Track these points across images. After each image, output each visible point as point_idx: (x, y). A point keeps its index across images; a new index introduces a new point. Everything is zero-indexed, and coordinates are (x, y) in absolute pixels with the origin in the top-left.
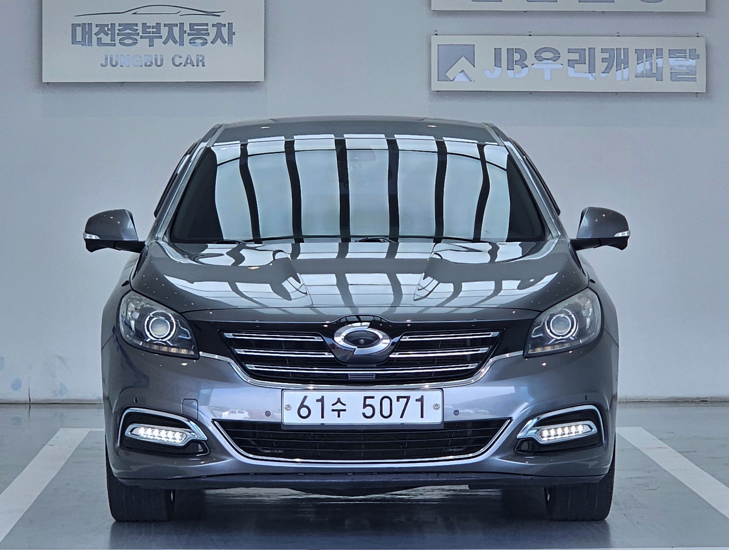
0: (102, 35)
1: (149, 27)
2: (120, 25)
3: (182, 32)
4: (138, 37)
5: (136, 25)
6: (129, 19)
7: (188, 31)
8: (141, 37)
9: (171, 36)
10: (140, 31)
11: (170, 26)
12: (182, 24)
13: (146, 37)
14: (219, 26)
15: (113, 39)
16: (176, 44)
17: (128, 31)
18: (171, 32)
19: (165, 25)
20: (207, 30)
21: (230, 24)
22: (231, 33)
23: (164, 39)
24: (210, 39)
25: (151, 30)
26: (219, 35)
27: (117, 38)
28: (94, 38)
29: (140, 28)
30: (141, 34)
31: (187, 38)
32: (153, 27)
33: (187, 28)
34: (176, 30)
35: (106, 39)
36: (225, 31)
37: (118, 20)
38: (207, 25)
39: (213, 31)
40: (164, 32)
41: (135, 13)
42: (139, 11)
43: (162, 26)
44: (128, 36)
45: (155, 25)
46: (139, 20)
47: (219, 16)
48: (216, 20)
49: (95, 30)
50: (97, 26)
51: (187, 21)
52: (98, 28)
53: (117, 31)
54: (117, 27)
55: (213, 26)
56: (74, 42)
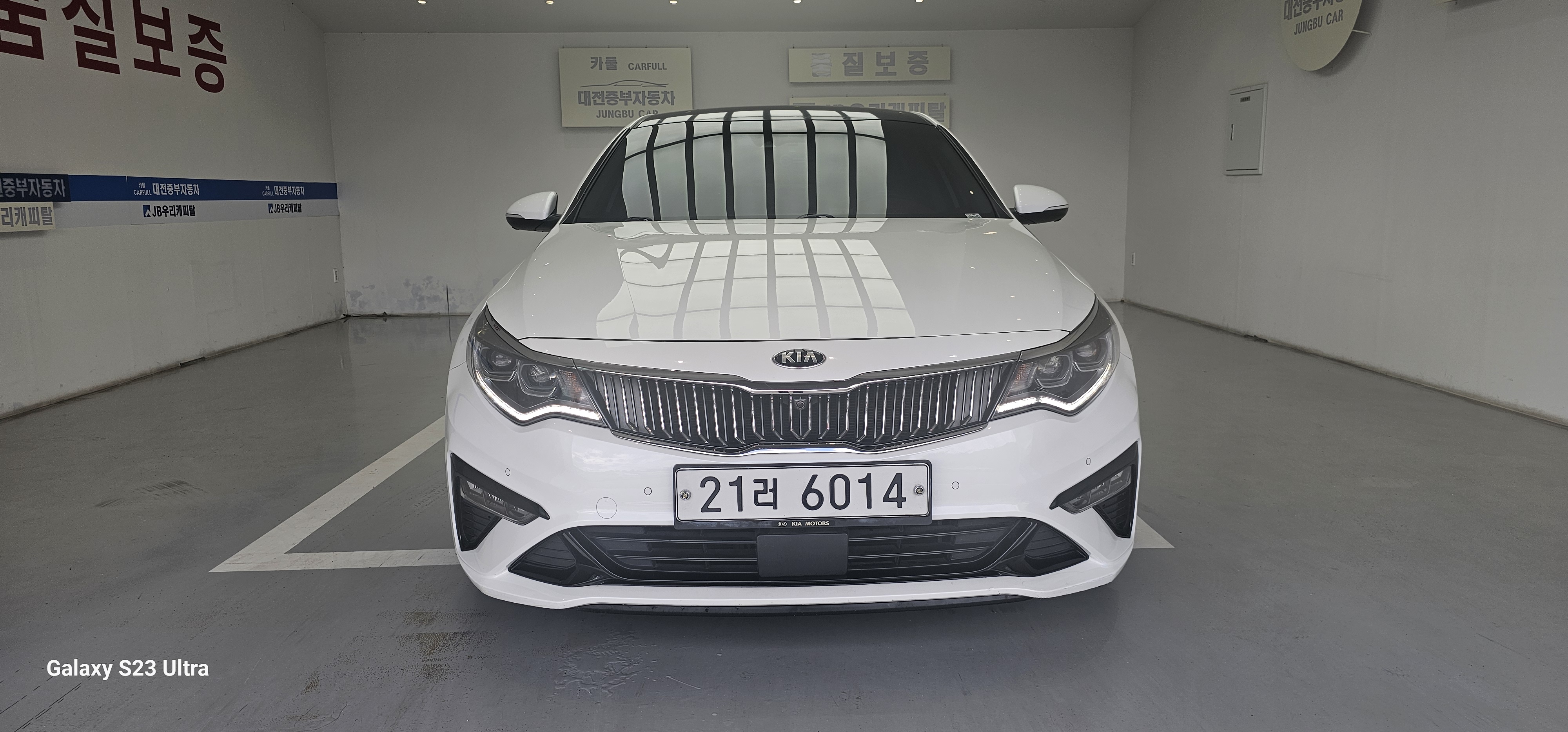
0: (596, 99)
1: (624, 94)
2: (607, 92)
3: (644, 97)
4: (618, 100)
5: (617, 92)
6: (612, 88)
7: (647, 96)
8: (620, 100)
9: (637, 99)
10: (619, 96)
11: (637, 93)
12: (644, 92)
13: (623, 100)
14: (665, 93)
15: (603, 101)
16: (640, 104)
17: (612, 96)
18: (637, 97)
19: (634, 92)
20: (659, 95)
21: (672, 92)
22: (673, 98)
23: (633, 100)
24: (660, 101)
25: (626, 95)
26: (666, 98)
27: (606, 100)
28: (592, 100)
29: (619, 94)
30: (619, 98)
31: (647, 100)
32: (627, 94)
33: (646, 94)
34: (640, 96)
35: (599, 101)
36: (669, 96)
37: (605, 89)
38: (658, 92)
39: (662, 96)
40: (633, 96)
41: (616, 85)
42: (618, 84)
43: (632, 92)
44: (612, 99)
45: (627, 92)
46: (618, 89)
47: (665, 87)
48: (663, 89)
49: (592, 95)
50: (593, 93)
51: (647, 90)
52: (594, 95)
53: (605, 96)
54: (605, 94)
55: (662, 92)
56: (580, 103)
